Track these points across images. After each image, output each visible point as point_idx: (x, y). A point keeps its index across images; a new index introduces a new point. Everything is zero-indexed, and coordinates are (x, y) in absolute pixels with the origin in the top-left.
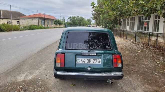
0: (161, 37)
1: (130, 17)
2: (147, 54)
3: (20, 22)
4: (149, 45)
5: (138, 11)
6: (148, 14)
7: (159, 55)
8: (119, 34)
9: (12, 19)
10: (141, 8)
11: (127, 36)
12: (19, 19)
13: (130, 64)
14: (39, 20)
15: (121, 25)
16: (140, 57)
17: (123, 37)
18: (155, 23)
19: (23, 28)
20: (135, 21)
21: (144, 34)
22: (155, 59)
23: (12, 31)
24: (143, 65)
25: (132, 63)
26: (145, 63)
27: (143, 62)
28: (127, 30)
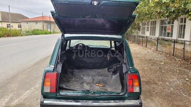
0: (188, 45)
1: (151, 20)
2: (172, 67)
3: (22, 26)
4: (173, 55)
5: (161, 12)
6: (174, 16)
7: (187, 68)
8: (137, 41)
9: (11, 22)
10: (165, 9)
11: (147, 43)
12: (21, 23)
13: (152, 81)
14: (44, 23)
15: (139, 30)
16: (163, 72)
17: (142, 44)
18: (181, 28)
19: (24, 32)
20: (156, 26)
21: (166, 41)
22: (182, 74)
23: (11, 37)
24: (168, 82)
25: (154, 80)
26: (171, 80)
27: (168, 78)
28: (147, 37)
